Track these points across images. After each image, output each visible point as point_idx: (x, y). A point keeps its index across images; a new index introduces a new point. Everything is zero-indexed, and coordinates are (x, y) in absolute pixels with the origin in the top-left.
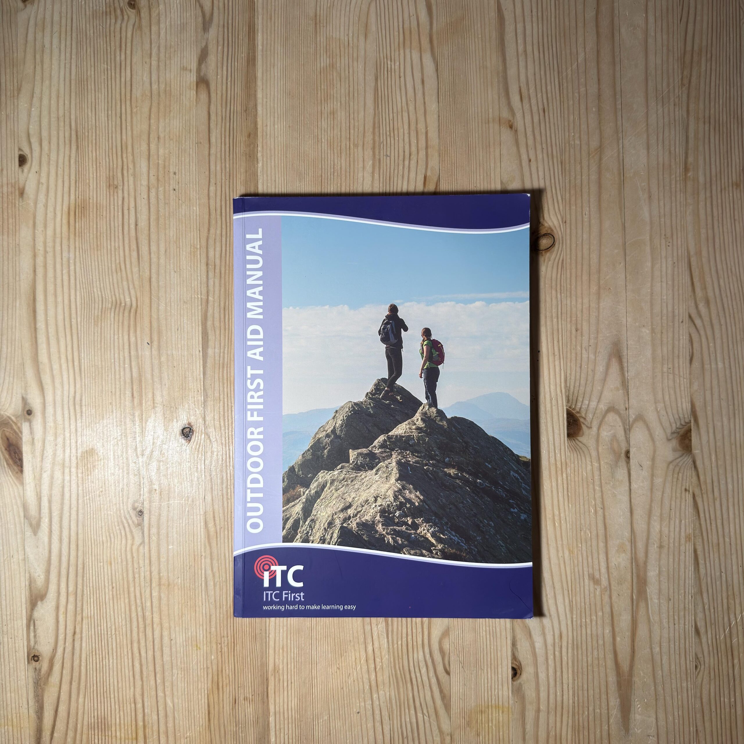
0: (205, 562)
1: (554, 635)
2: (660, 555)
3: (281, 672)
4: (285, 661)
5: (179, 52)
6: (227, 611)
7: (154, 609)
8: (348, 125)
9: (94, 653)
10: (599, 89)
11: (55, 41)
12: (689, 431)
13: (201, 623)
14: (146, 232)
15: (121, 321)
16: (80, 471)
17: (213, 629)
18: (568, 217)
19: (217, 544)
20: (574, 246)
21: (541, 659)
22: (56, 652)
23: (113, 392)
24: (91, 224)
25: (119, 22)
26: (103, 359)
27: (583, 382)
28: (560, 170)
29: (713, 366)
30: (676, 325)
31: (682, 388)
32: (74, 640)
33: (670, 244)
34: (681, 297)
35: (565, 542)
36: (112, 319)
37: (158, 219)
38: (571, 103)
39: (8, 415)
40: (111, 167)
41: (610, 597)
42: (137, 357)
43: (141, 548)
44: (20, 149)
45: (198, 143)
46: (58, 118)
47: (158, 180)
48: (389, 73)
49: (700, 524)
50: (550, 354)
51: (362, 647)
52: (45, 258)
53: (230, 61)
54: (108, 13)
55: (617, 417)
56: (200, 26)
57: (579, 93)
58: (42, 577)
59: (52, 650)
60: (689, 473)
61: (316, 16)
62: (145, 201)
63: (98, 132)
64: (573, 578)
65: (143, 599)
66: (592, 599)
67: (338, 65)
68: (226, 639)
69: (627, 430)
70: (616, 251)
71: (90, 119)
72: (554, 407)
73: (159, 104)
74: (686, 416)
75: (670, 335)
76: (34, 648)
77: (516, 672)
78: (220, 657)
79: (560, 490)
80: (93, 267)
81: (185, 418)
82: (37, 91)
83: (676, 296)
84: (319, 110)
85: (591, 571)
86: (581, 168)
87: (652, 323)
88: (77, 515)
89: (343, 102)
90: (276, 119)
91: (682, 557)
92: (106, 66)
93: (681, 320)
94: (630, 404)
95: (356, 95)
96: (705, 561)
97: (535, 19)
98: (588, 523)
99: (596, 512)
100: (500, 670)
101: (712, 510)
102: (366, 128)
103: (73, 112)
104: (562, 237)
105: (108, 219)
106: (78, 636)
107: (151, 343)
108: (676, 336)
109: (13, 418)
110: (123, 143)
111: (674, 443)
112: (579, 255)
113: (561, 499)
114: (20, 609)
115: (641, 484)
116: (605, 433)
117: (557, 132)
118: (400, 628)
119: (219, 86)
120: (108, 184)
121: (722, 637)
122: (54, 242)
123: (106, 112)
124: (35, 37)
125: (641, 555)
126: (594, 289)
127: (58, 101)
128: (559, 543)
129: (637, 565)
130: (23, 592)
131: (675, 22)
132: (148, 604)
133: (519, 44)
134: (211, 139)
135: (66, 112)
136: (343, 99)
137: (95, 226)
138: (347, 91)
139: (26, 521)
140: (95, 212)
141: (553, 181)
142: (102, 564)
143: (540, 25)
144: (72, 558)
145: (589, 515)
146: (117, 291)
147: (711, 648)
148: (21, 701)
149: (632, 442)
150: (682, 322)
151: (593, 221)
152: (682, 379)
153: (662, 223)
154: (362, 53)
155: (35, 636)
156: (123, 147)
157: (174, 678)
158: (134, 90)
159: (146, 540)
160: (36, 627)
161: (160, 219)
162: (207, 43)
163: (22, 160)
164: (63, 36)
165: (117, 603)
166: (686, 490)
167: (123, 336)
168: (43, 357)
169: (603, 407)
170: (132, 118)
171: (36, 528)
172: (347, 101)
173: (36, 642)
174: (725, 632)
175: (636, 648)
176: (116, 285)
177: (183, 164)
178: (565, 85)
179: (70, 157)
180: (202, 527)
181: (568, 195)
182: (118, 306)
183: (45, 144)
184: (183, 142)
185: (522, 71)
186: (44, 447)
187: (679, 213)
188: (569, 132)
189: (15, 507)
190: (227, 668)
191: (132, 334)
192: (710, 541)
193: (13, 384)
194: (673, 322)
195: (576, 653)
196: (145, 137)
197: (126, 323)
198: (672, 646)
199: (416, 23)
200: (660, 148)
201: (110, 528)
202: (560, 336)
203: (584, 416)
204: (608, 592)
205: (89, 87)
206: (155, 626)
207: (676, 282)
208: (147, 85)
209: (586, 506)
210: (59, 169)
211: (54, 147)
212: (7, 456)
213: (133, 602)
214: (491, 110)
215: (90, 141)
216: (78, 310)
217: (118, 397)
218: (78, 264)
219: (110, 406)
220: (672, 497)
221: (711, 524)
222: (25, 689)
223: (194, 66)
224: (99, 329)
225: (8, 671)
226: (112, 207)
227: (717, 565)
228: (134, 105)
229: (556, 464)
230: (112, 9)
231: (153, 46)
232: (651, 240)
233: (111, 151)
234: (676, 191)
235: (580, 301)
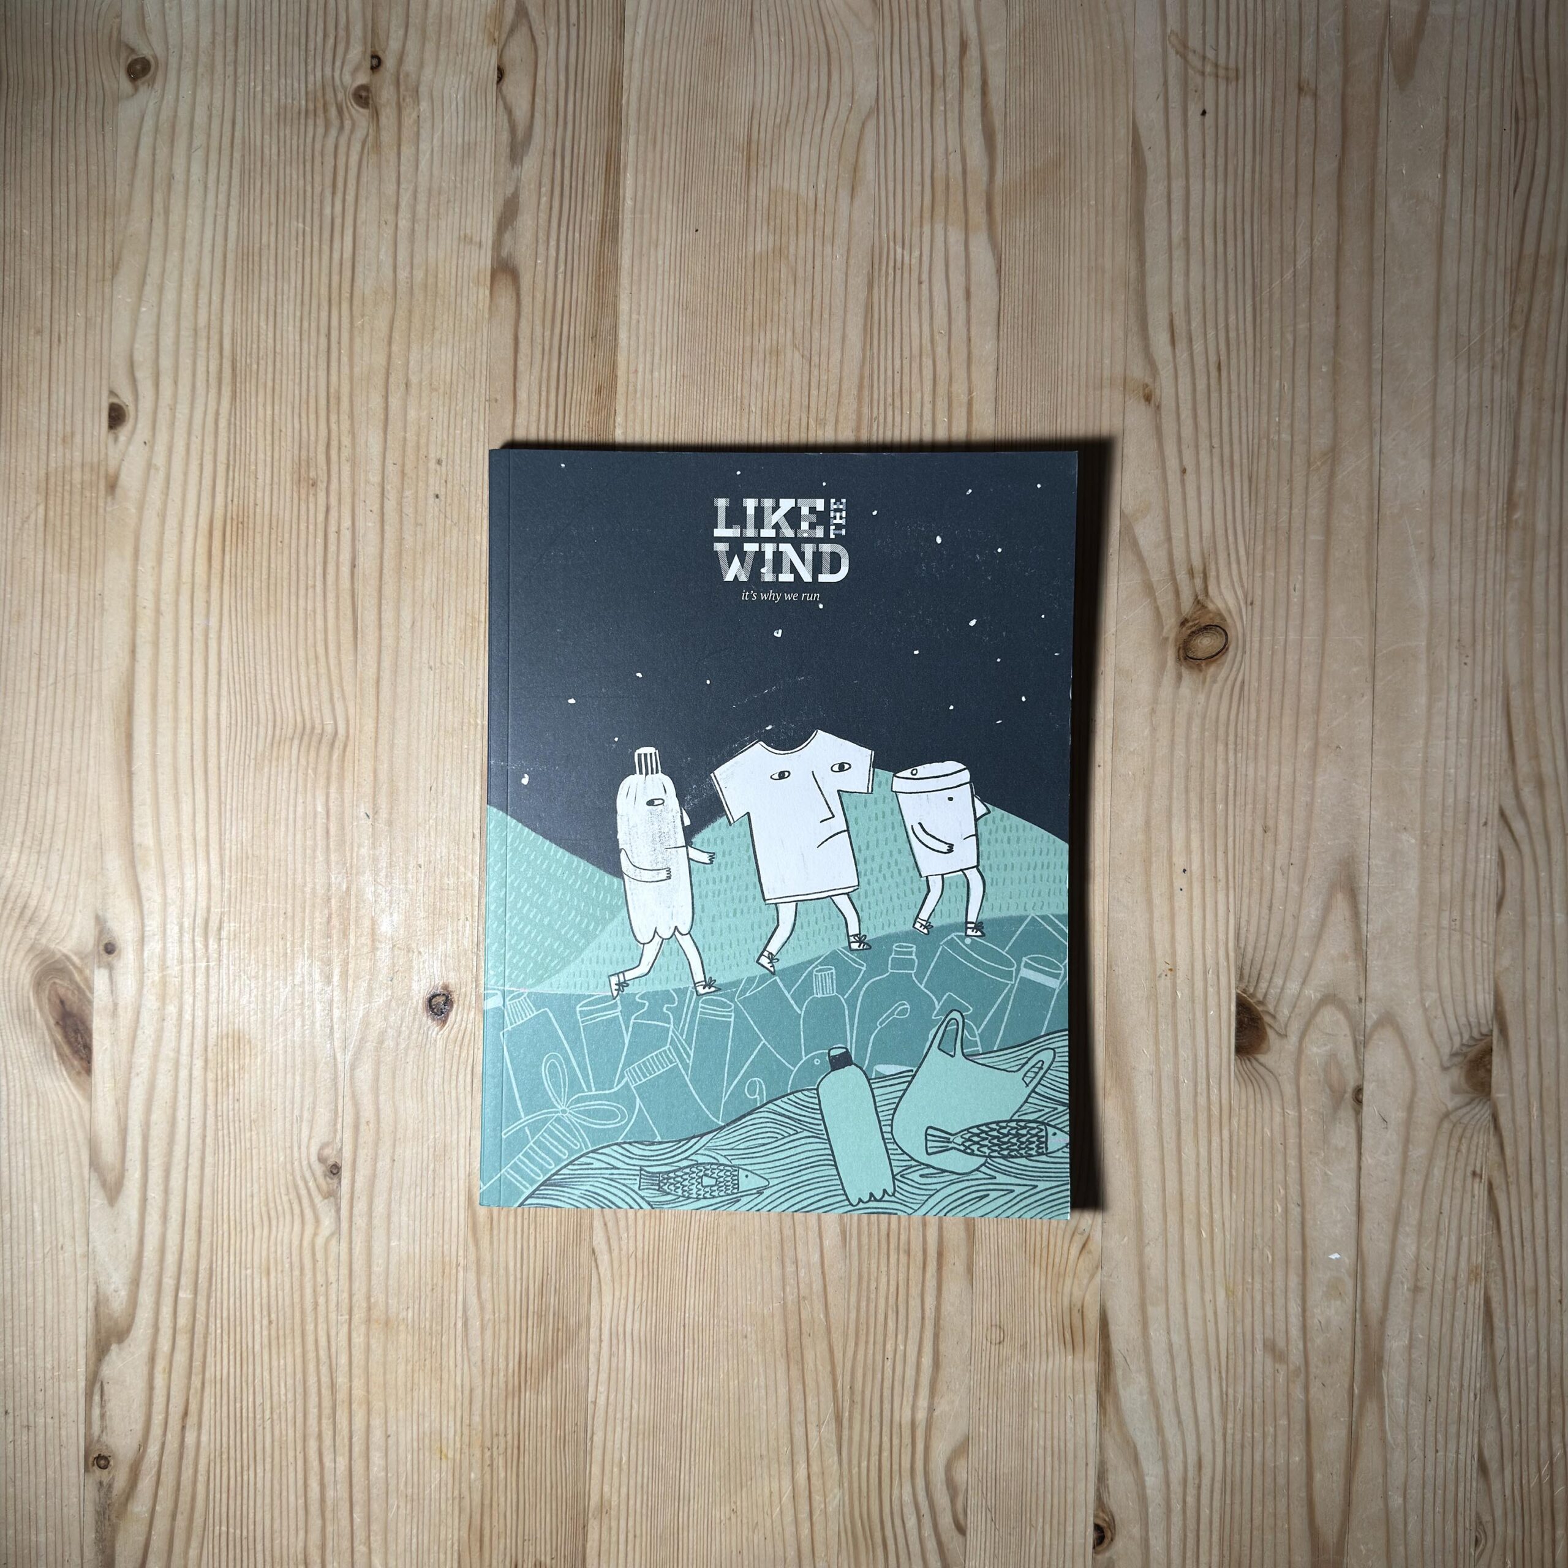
0: (465, 1279)
1: (1185, 1463)
2: (1413, 1308)
3: (613, 1513)
4: (624, 1490)
5: (457, 204)
6: (506, 1383)
7: (355, 1371)
8: (806, 380)
9: (225, 1456)
10: (1337, 327)
11: (196, 169)
12: (1489, 1051)
13: (452, 1404)
14: (374, 582)
15: (311, 765)
16: (211, 1076)
17: (477, 1419)
18: (1259, 592)
19: (491, 1243)
20: (1267, 652)
21: (1155, 1511)
22: (145, 1451)
23: (290, 914)
24: (257, 558)
25: (333, 132)
26: (271, 845)
27: (1273, 939)
28: (1246, 495)
29: (1546, 919)
30: (1473, 828)
31: (1479, 963)
32: (183, 1428)
33: (1468, 660)
34: (1485, 772)
35: (1219, 1272)
36: (294, 762)
37: (400, 554)
38: (1277, 352)
39: (65, 951)
40: (304, 440)
41: (1306, 1389)
42: (342, 842)
43: (334, 1242)
44: (112, 393)
45: (492, 401)
46: (196, 330)
47: (403, 473)
48: (899, 272)
49: (1500, 1246)
50: (1208, 877)
51: (786, 1470)
52: (157, 624)
53: (563, 229)
54: (311, 116)
55: (1340, 1016)
56: (505, 150)
57: (1295, 330)
58: (123, 1293)
59: (136, 1446)
60: (1484, 1139)
61: (749, 143)
62: (375, 516)
63: (278, 365)
64: (1231, 1347)
65: (333, 1350)
66: (1269, 1391)
67: (792, 250)
68: (502, 1439)
69: (1361, 1044)
70: (1355, 670)
71: (262, 337)
72: (1211, 990)
73: (410, 311)
74: (1483, 1021)
75: (1460, 850)
76: (98, 1441)
77: (1102, 1535)
78: (487, 1477)
79: (1216, 1161)
80: (258, 650)
81: (437, 974)
82: (154, 269)
83: (1475, 770)
84: (748, 344)
85: (1269, 1333)
86: (1291, 491)
87: (1423, 823)
88: (202, 1168)
89: (799, 330)
90: (657, 358)
91: (1459, 1314)
92: (301, 225)
93: (1483, 820)
94: (1369, 991)
95: (826, 316)
96: (1507, 1323)
97: (1209, 172)
98: (1268, 1236)
99: (1286, 1210)
100: (1069, 1529)
101: (1526, 1218)
102: (844, 387)
103: (228, 319)
104: (1244, 635)
105: (293, 551)
106: (192, 1420)
107: (376, 813)
108: (1472, 853)
109: (75, 959)
110: (332, 390)
111: (1456, 1075)
112: (1278, 675)
113: (1216, 1183)
114: (73, 1358)
115: (1383, 1159)
116: (1315, 1050)
117: (1244, 414)
118: (866, 1434)
119: (540, 280)
120: (296, 476)
121: (1534, 1482)
122: (178, 592)
123: (298, 324)
124: (154, 155)
125: (1374, 1304)
126: (1305, 745)
127: (197, 295)
128: (1208, 1272)
129: (1366, 1326)
130: (81, 1322)
131: (1504, 191)
132: (343, 1360)
133: (1174, 223)
134: (519, 393)
135: (213, 318)
136: (799, 324)
137: (265, 564)
138: (808, 308)
139: (94, 1175)
140: (266, 534)
141: (1230, 517)
142: (249, 1271)
143: (1220, 187)
144: (187, 1255)
145: (1273, 1218)
146: (305, 702)
147: (1509, 1503)
148: (67, 1548)
149: (1369, 1070)
150: (1485, 824)
151: (1310, 605)
152: (1478, 943)
153: (1455, 615)
154: (843, 227)
155: (103, 1416)
156: (332, 399)
157: (391, 1515)
158: (359, 282)
159: (345, 1225)
160: (106, 1397)
161: (404, 556)
162: (517, 188)
163: (116, 416)
164: (213, 156)
165: (279, 1353)
166: (1474, 1174)
167: (314, 797)
168: (145, 836)
169: (1312, 993)
170: (351, 339)
171: (113, 1191)
172: (807, 328)
173: (103, 1429)
174: (1539, 1471)
175: (1354, 1496)
176: (304, 690)
177: (458, 445)
178: (1266, 315)
179: (217, 413)
180: (462, 1204)
181: (1259, 548)
182: (308, 731)
183: (166, 382)
184: (460, 396)
185: (1178, 279)
186: (137, 1021)
187: (1490, 595)
188: (1269, 413)
189: (71, 1144)
190: (502, 1499)
191: (333, 795)
192: (1519, 1281)
193: (77, 886)
194: (1467, 823)
195: (1228, 1502)
196: (378, 380)
197: (322, 768)
198: (1429, 1496)
199: (959, 168)
200: (1459, 457)
201: (270, 1195)
202: (1230, 840)
203: (1272, 1010)
204: (1302, 1376)
205: (264, 268)
206: (354, 1406)
207: (1477, 742)
208: (387, 271)
209: (1267, 1200)
210: (193, 438)
211: (184, 391)
212: (59, 1037)
213: (311, 1355)
214: (1107, 361)
215: (262, 381)
216: (223, 737)
217: (298, 924)
218: (225, 641)
219: (281, 943)
220: (1444, 1187)
221: (1523, 1246)
222: (76, 1524)
223: (488, 234)
224: (265, 781)
225: (42, 1487)
226: (303, 526)
227: (1531, 1334)
228: (357, 312)
229: (1209, 1109)
230: (320, 105)
231: (403, 186)
232: (1430, 647)
233: (304, 406)
234: (1486, 552)
235: (1274, 769)
